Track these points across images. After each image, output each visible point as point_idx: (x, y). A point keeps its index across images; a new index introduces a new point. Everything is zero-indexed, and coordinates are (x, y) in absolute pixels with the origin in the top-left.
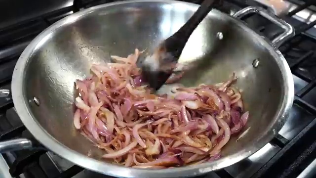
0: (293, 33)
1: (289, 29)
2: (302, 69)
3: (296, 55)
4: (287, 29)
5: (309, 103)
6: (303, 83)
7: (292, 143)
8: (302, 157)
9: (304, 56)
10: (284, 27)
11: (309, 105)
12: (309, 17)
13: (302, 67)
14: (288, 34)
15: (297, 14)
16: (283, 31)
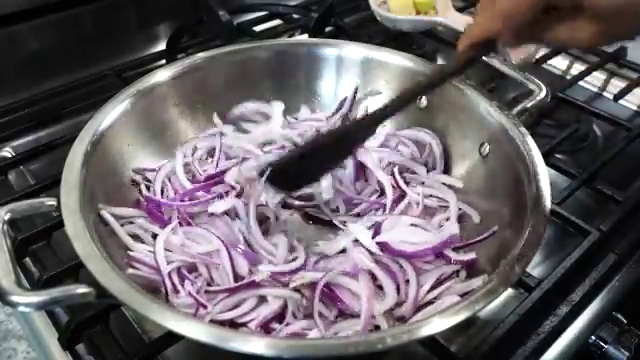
0: (547, 96)
1: (541, 90)
2: (558, 156)
3: (551, 132)
4: (537, 91)
5: (573, 214)
6: (563, 181)
7: (546, 285)
8: (564, 310)
9: (564, 135)
10: (532, 86)
11: (573, 218)
12: (569, 68)
13: (559, 153)
14: (538, 98)
15: (549, 62)
16: (530, 93)
